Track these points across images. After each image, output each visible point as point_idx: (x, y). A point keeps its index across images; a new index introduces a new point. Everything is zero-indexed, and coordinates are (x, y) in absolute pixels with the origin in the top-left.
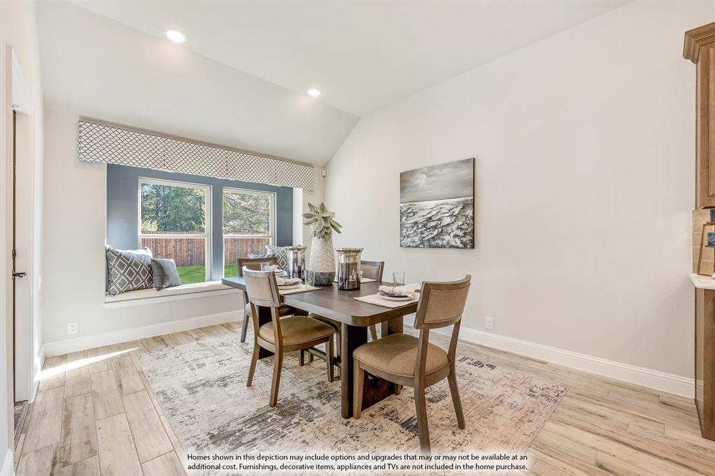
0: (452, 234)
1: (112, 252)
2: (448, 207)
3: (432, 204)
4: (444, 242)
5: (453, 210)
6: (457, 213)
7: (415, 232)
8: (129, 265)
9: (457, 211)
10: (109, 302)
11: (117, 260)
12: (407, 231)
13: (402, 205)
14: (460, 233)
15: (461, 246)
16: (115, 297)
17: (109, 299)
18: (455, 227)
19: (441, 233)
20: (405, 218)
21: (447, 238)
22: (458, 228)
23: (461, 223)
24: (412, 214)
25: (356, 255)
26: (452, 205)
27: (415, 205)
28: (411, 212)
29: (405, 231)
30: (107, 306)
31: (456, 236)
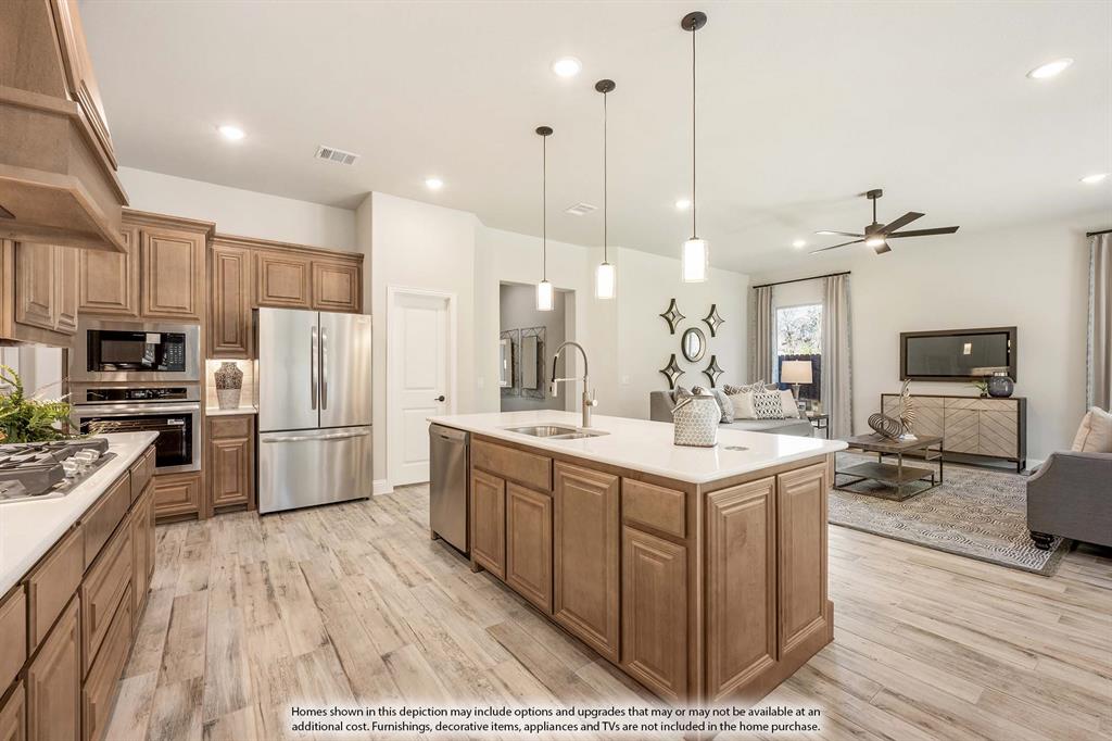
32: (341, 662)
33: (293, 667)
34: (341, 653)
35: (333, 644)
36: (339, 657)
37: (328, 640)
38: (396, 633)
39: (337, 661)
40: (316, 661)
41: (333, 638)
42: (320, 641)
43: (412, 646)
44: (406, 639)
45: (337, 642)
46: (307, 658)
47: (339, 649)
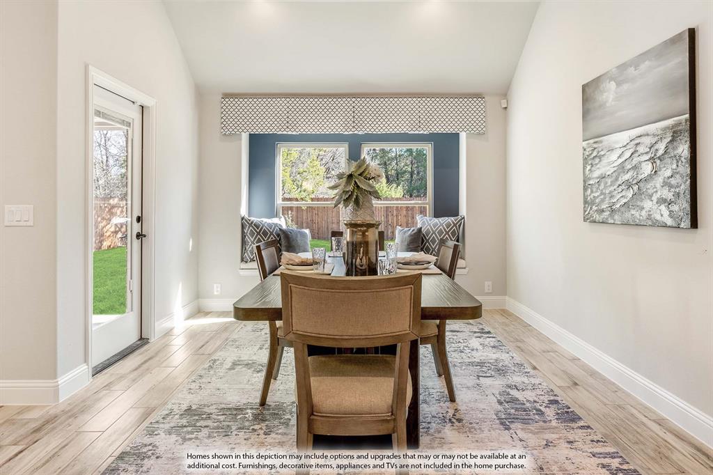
0: (655, 198)
1: (246, 221)
2: (648, 141)
3: (624, 137)
4: (644, 213)
5: (656, 147)
6: (661, 152)
7: (602, 194)
8: (258, 233)
9: (661, 147)
10: (243, 269)
11: (249, 228)
12: (592, 192)
13: (585, 144)
14: (669, 195)
15: (670, 222)
16: (247, 264)
17: (244, 265)
18: (659, 181)
19: (639, 195)
20: (589, 167)
21: (648, 204)
22: (666, 184)
23: (669, 173)
24: (597, 160)
25: (367, 231)
26: (654, 135)
27: (601, 142)
28: (596, 156)
29: (589, 192)
30: (242, 273)
31: (662, 201)
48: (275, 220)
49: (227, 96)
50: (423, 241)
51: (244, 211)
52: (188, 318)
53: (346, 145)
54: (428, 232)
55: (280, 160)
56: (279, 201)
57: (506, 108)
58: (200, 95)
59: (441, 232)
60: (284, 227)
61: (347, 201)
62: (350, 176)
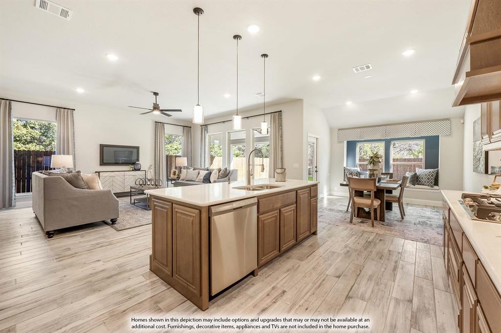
1: (346, 168)
11: (347, 171)
27: (475, 144)
32: (353, 286)
33: (370, 299)
34: (350, 289)
35: (348, 295)
36: (351, 288)
37: (348, 297)
38: (324, 280)
39: (353, 288)
40: (360, 294)
41: (345, 296)
42: (351, 300)
43: (327, 273)
44: (325, 276)
45: (346, 294)
46: (362, 298)
47: (348, 291)
48: (356, 168)
49: (339, 130)
50: (417, 178)
51: (345, 165)
52: (328, 196)
53: (384, 142)
54: (420, 175)
55: (358, 149)
56: (357, 162)
57: (463, 123)
58: (331, 130)
59: (426, 175)
60: (359, 171)
61: (370, 163)
62: (372, 157)
